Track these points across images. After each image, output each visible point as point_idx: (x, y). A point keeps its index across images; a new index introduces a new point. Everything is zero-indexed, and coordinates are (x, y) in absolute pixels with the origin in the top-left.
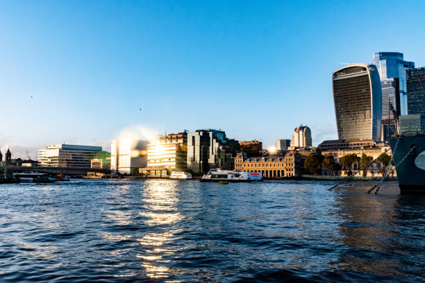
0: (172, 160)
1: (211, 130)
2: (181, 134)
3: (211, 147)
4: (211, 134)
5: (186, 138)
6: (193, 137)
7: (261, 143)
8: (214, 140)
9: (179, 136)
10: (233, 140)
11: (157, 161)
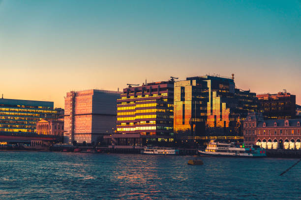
0: (151, 122)
1: (209, 78)
2: (164, 83)
3: (209, 103)
4: (209, 82)
5: (173, 89)
6: (183, 88)
7: (294, 97)
8: (215, 93)
9: (162, 86)
10: (248, 92)
11: (132, 124)
